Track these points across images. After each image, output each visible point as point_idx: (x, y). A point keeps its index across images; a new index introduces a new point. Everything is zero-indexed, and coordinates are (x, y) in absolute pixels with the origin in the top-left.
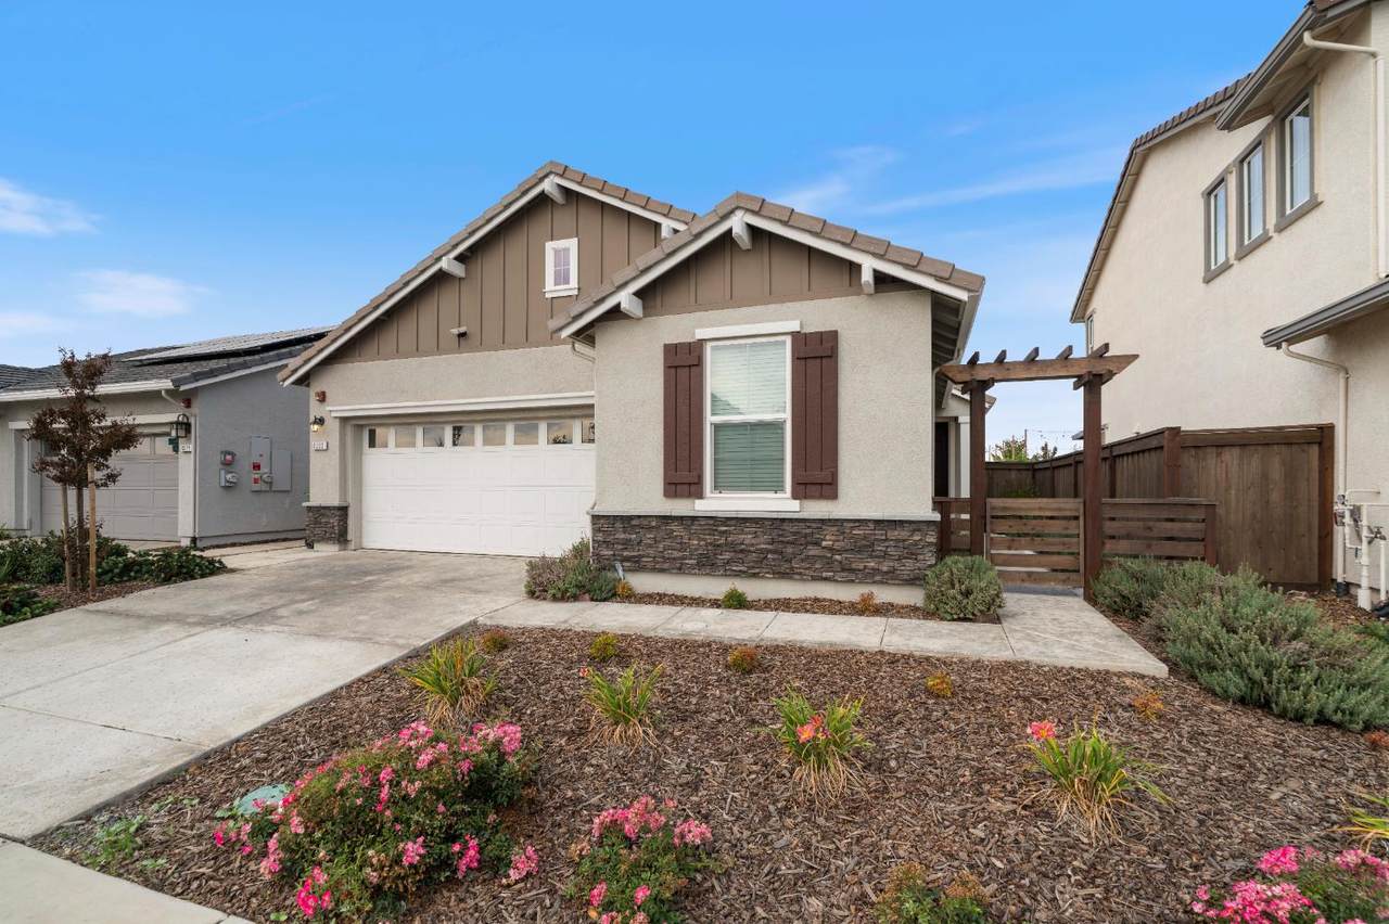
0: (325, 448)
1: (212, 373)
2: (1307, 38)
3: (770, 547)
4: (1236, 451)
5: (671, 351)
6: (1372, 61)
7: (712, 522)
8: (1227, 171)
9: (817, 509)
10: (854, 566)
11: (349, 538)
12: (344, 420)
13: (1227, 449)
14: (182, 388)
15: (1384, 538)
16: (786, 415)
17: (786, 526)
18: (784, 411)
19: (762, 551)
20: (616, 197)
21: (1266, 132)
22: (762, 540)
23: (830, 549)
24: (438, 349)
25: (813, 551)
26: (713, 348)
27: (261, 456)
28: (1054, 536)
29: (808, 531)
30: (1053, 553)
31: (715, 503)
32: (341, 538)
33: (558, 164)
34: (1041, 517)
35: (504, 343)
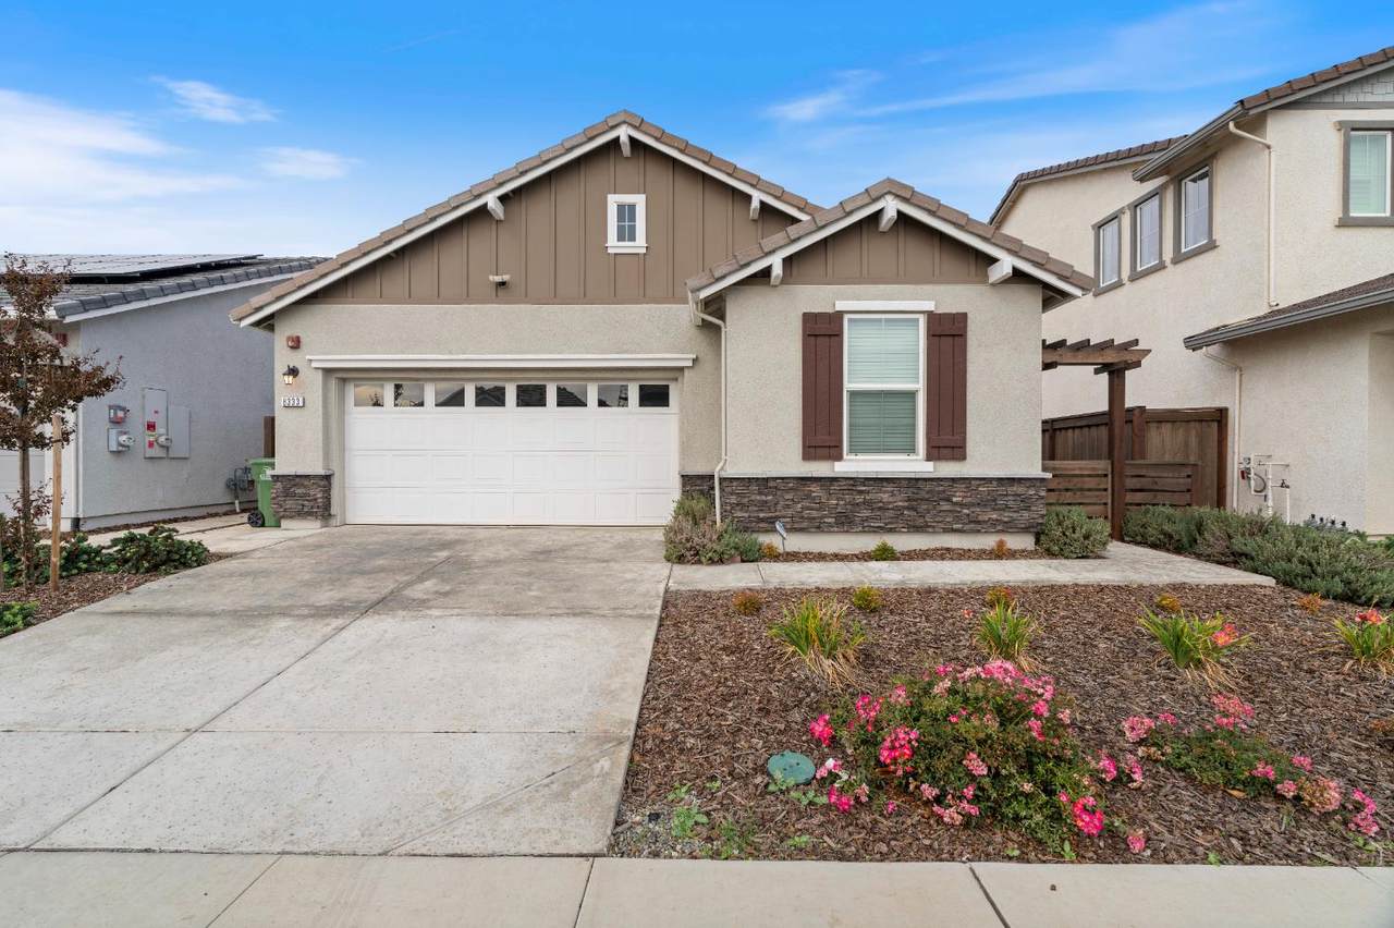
0: (301, 404)
1: (104, 303)
2: (1231, 125)
3: (906, 504)
4: (1169, 425)
5: (809, 319)
6: (1267, 151)
7: (851, 482)
8: (1122, 211)
9: (949, 469)
10: (980, 518)
11: (332, 512)
12: (328, 372)
13: (1163, 424)
14: (68, 320)
15: (1288, 487)
16: (919, 386)
17: (920, 484)
18: (918, 382)
19: (897, 508)
20: (699, 160)
21: (1163, 187)
22: (899, 498)
23: (961, 505)
24: (467, 297)
25: (945, 506)
26: (850, 320)
27: (156, 412)
28: (1089, 490)
29: (941, 489)
30: (1090, 504)
31: (852, 465)
32: (324, 512)
33: (633, 115)
34: (1082, 476)
35: (555, 297)
